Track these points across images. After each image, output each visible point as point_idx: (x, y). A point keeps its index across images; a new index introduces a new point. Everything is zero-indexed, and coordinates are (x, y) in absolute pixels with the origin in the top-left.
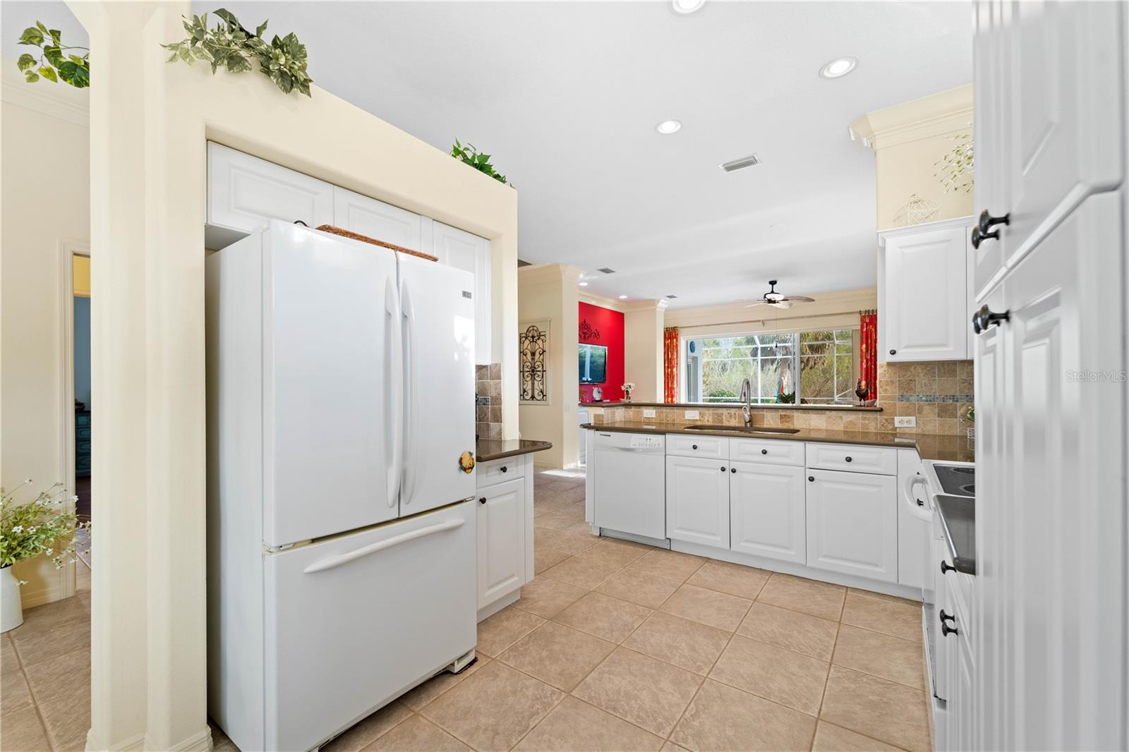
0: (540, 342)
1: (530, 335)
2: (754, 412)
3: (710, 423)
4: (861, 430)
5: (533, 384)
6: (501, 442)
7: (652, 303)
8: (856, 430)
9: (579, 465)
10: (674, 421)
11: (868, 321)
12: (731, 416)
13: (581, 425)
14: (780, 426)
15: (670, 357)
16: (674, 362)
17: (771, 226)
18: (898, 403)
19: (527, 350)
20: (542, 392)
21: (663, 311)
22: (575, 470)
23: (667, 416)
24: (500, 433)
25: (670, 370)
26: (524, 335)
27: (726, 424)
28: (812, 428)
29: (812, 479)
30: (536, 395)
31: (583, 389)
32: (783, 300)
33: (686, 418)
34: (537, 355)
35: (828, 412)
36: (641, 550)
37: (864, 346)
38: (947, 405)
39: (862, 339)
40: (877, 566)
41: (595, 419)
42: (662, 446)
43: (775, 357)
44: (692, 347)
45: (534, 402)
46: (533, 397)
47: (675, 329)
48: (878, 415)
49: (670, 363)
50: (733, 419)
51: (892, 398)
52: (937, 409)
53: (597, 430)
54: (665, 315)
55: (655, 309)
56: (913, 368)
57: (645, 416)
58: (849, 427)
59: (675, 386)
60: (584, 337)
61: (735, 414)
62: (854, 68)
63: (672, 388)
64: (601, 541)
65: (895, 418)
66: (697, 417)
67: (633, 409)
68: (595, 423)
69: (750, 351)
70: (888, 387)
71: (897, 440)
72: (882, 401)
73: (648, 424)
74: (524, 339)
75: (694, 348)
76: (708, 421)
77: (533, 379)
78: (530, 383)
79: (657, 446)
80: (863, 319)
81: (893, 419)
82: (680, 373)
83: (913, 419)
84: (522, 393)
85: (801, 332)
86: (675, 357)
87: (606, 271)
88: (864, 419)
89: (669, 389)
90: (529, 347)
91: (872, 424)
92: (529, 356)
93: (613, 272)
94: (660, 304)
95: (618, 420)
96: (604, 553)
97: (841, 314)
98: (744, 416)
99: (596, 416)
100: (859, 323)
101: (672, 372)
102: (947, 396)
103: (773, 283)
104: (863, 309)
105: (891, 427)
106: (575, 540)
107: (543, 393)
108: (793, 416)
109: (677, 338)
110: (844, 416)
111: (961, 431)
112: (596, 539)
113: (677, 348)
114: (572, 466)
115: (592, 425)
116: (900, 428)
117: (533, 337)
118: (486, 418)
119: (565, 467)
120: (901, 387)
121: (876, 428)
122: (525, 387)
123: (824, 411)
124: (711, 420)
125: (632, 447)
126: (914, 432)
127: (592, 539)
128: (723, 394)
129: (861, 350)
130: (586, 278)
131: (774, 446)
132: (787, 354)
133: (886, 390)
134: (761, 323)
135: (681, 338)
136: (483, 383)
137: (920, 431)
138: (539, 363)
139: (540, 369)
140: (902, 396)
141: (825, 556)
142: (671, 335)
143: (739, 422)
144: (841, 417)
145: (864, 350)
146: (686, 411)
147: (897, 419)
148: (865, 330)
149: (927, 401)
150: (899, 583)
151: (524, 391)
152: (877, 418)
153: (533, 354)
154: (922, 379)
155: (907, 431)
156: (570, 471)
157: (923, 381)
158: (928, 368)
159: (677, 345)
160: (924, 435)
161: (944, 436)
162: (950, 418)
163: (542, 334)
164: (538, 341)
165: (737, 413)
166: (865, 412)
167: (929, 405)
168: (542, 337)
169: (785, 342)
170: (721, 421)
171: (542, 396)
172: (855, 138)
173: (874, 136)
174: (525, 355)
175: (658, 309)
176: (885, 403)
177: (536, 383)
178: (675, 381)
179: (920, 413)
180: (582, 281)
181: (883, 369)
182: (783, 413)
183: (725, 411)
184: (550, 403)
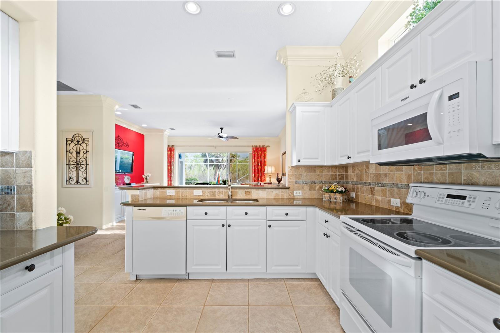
0: (84, 145)
1: (76, 140)
2: (233, 190)
3: (209, 197)
4: (281, 198)
5: (78, 173)
6: (32, 232)
7: (162, 131)
8: (279, 198)
9: (115, 224)
10: (187, 196)
11: (255, 150)
12: (220, 193)
13: (122, 203)
14: (245, 197)
15: (170, 160)
16: (172, 163)
17: (229, 99)
18: (295, 185)
19: (72, 150)
20: (85, 178)
21: (168, 136)
22: (112, 229)
23: (182, 193)
24: (30, 222)
25: (170, 167)
26: (71, 140)
27: (217, 197)
28: (260, 197)
29: (270, 226)
30: (80, 180)
31: (118, 177)
32: (226, 137)
33: (194, 194)
34: (81, 154)
35: (267, 189)
36: (169, 284)
37: (254, 160)
38: (312, 185)
39: (253, 157)
40: (298, 266)
41: (132, 198)
42: (184, 214)
43: (213, 163)
44: (180, 157)
45: (79, 185)
46: (77, 182)
47: (173, 146)
48: (287, 190)
49: (170, 164)
50: (221, 194)
51: (292, 182)
52: (309, 187)
53: (135, 206)
54: (168, 139)
55: (163, 135)
56: (301, 168)
57: (167, 194)
58: (276, 196)
59: (173, 175)
60: (119, 145)
61: (222, 192)
62: (294, 13)
63: (171, 177)
64: (139, 285)
65: (294, 191)
66: (201, 194)
67: (160, 190)
68: (132, 201)
69: (203, 160)
70: (291, 177)
71: (295, 202)
72: (289, 184)
73: (170, 199)
74: (70, 142)
75: (181, 157)
76: (207, 196)
77: (78, 169)
78: (75, 173)
79: (180, 215)
80: (253, 149)
81: (293, 192)
82: (175, 169)
83: (300, 191)
84: (68, 179)
85: (231, 152)
86: (173, 161)
87: (135, 107)
88: (282, 192)
89: (170, 178)
90: (75, 148)
91: (285, 194)
92: (74, 154)
93: (140, 108)
94: (165, 133)
95: (149, 197)
96: (142, 296)
97: (246, 146)
98: (229, 193)
99: (133, 196)
100: (252, 150)
101: (171, 168)
102: (312, 181)
103: (222, 129)
104: (253, 145)
105: (292, 196)
106: (116, 289)
107: (86, 180)
108: (251, 192)
109: (174, 151)
110: (274, 191)
111: (317, 196)
112: (134, 284)
113: (174, 156)
114: (109, 225)
115: (130, 202)
116: (296, 196)
117: (78, 141)
118: (9, 208)
119: (104, 227)
120: (296, 177)
121: (287, 196)
122: (70, 175)
123: (265, 189)
124: (209, 195)
125: (162, 216)
126: (301, 197)
127: (130, 285)
128: (192, 179)
129: (253, 162)
130: (120, 109)
131: (251, 210)
132: (218, 163)
133: (291, 178)
134: (214, 147)
135: (176, 151)
136: (6, 171)
137: (303, 197)
138: (83, 159)
139: (84, 163)
140: (297, 181)
141: (276, 266)
142: (171, 149)
143: (225, 195)
144: (273, 192)
145: (254, 162)
146: (194, 191)
147: (295, 192)
148: (254, 153)
149: (305, 183)
150: (307, 272)
151: (70, 178)
152: (287, 192)
153: (78, 153)
154: (303, 173)
155: (298, 197)
156: (108, 229)
157: (304, 175)
158: (306, 169)
159: (174, 155)
160: (304, 199)
161: (311, 199)
162: (313, 191)
163: (86, 140)
164: (82, 145)
165: (223, 191)
166: (282, 189)
167: (306, 185)
168: (86, 142)
169: (218, 157)
170: (215, 196)
171: (85, 181)
172: (278, 59)
173: (287, 59)
174: (71, 153)
175: (164, 135)
176: (291, 185)
177: (80, 173)
178: (173, 173)
179: (303, 189)
180: (117, 111)
181: (290, 169)
182: (246, 190)
183: (216, 190)
184: (92, 186)
